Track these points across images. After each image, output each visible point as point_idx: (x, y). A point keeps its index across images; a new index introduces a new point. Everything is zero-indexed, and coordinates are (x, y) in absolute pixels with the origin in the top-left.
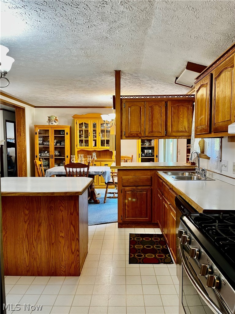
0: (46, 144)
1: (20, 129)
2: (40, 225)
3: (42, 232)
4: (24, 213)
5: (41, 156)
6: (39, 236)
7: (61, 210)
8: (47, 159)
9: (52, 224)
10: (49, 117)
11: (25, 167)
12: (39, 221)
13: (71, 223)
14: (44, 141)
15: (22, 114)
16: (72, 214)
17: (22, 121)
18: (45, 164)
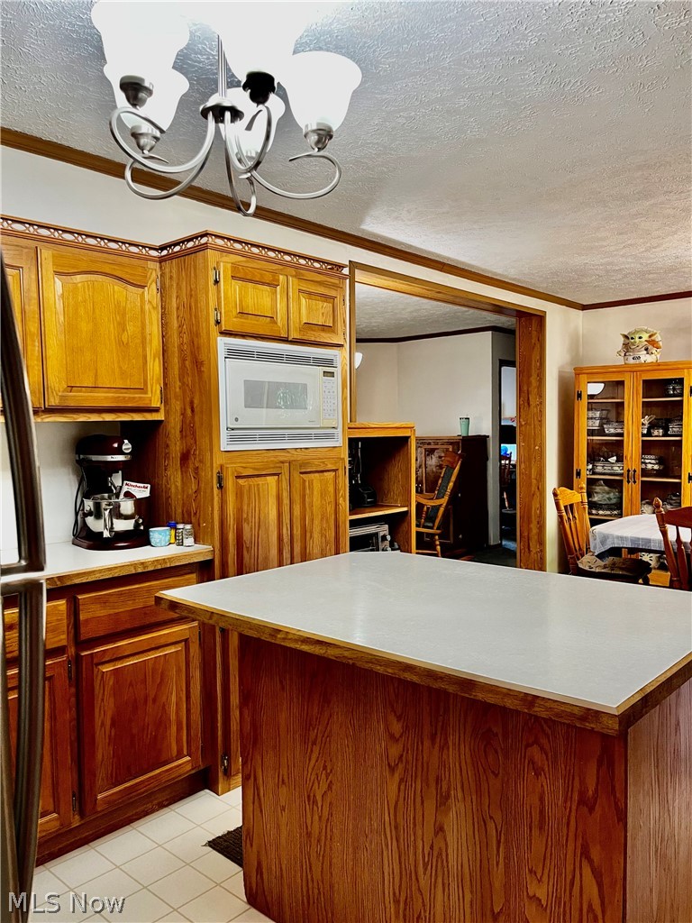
0: (612, 431)
1: (529, 384)
2: (443, 801)
3: (451, 838)
4: (387, 728)
5: (594, 473)
6: (440, 854)
7: (532, 762)
8: (616, 485)
9: (491, 818)
10: (626, 337)
11: (538, 506)
12: (438, 780)
13: (586, 853)
14: (605, 420)
15: (534, 333)
16: (587, 803)
17: (535, 356)
18: (609, 502)
